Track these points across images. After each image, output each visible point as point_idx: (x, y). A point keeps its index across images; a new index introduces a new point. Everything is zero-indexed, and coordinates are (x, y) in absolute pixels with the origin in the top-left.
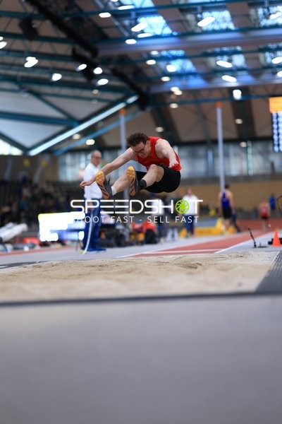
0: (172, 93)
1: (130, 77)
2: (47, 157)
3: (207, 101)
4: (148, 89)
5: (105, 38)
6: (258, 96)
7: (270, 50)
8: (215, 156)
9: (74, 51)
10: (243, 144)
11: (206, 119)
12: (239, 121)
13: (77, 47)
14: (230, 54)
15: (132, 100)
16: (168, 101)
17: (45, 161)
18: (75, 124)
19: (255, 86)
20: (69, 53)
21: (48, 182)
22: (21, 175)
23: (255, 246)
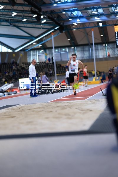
0: (74, 25)
1: (55, 19)
2: (23, 52)
3: (88, 27)
4: (63, 23)
5: (44, 3)
6: (110, 25)
7: (114, 6)
8: (92, 50)
9: (31, 9)
10: (104, 45)
11: (88, 35)
12: (102, 36)
13: (33, 8)
14: (97, 9)
15: (56, 28)
16: (72, 28)
17: (21, 54)
18: (34, 38)
19: (108, 21)
20: (30, 10)
21: (23, 63)
22: (12, 60)
23: (103, 95)
